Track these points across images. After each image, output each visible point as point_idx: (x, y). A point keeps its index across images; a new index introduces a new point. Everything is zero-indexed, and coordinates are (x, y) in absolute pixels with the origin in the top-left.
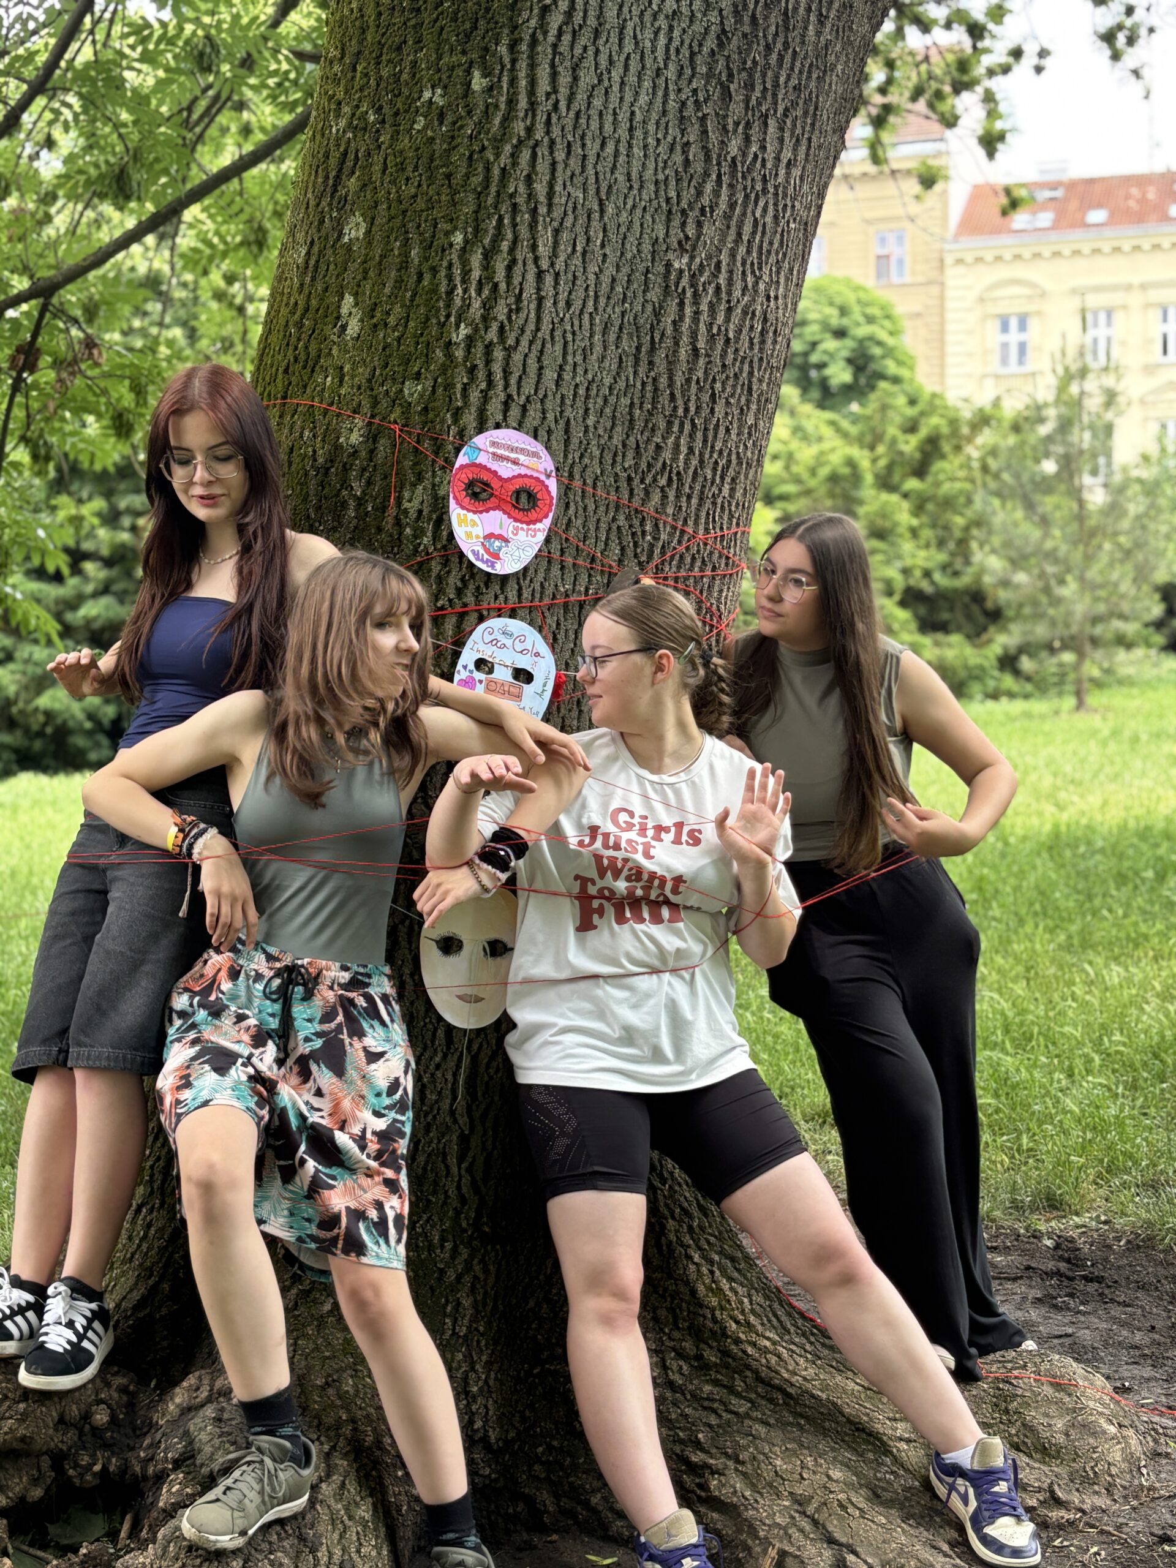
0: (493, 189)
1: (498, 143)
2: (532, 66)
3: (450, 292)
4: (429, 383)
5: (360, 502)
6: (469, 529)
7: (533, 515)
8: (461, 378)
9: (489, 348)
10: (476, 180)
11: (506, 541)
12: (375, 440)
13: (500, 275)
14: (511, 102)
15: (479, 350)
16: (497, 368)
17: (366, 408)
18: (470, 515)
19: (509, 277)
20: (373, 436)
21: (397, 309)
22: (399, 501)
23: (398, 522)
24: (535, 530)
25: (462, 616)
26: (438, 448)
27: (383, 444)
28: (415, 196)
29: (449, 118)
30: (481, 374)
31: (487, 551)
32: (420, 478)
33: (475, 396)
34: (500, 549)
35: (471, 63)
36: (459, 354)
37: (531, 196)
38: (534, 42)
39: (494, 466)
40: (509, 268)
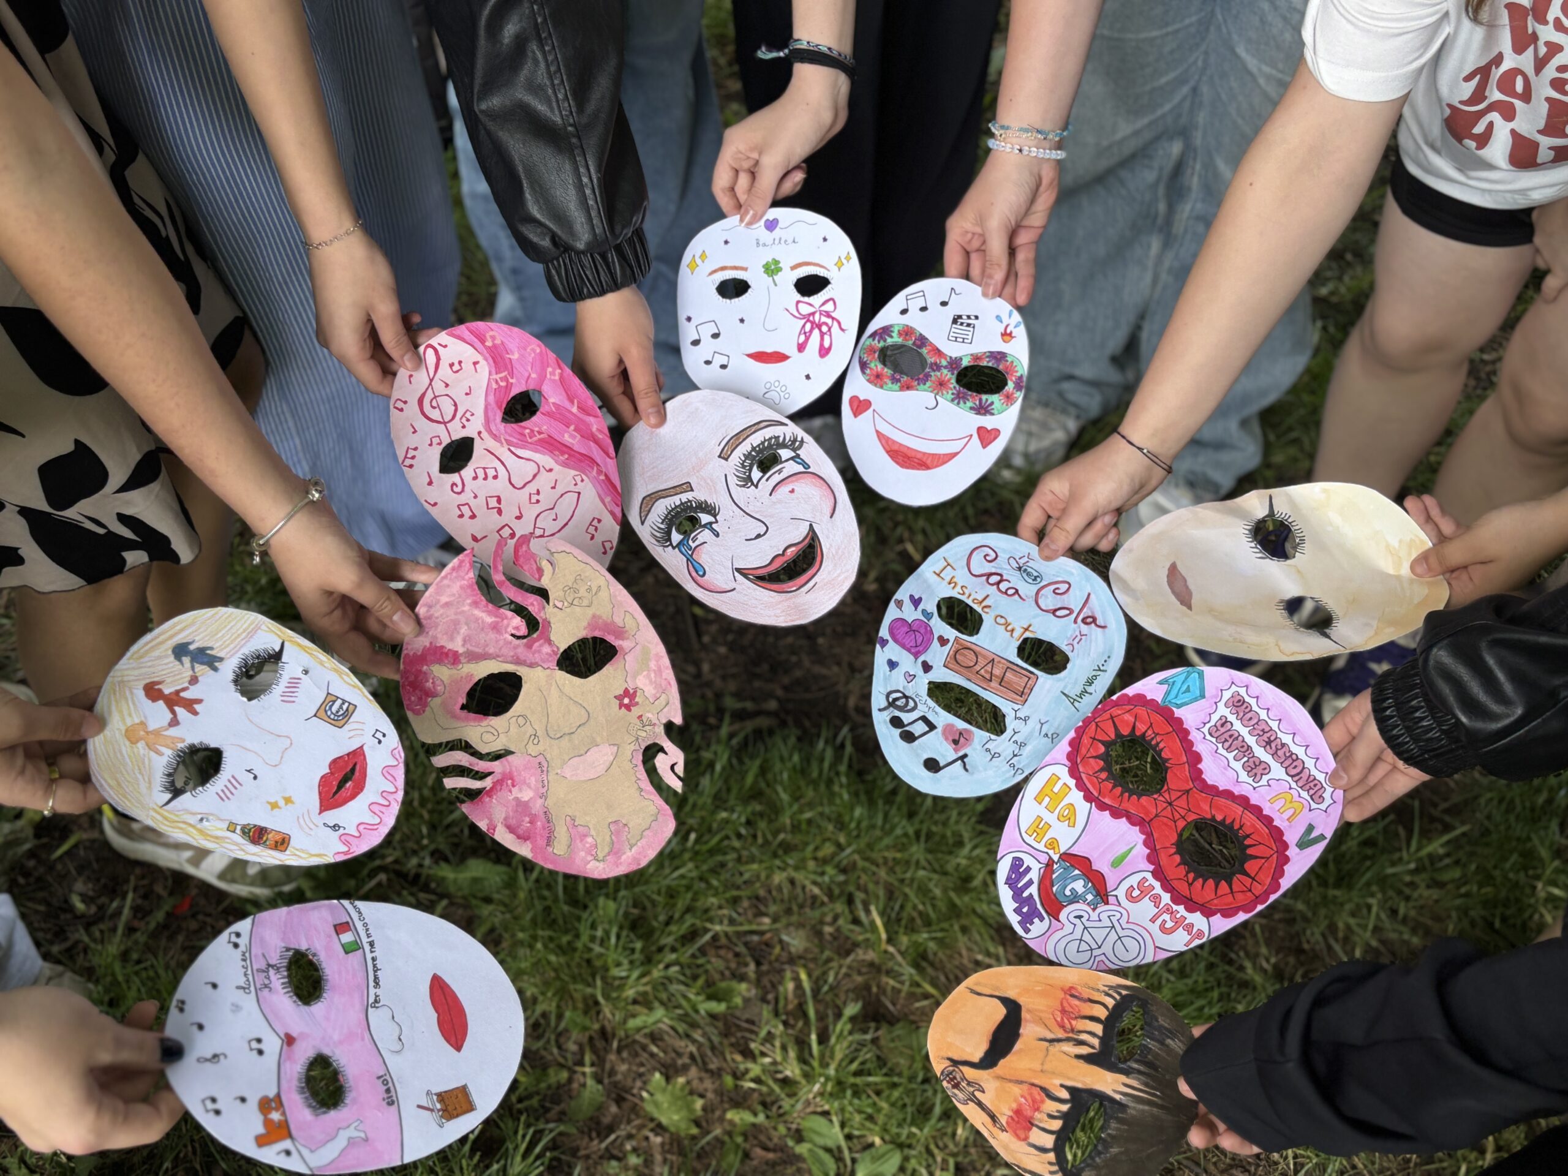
6: (1050, 818)
7: (1205, 890)
11: (1102, 894)
18: (1076, 797)
24: (1179, 922)
31: (1046, 881)
34: (1075, 898)
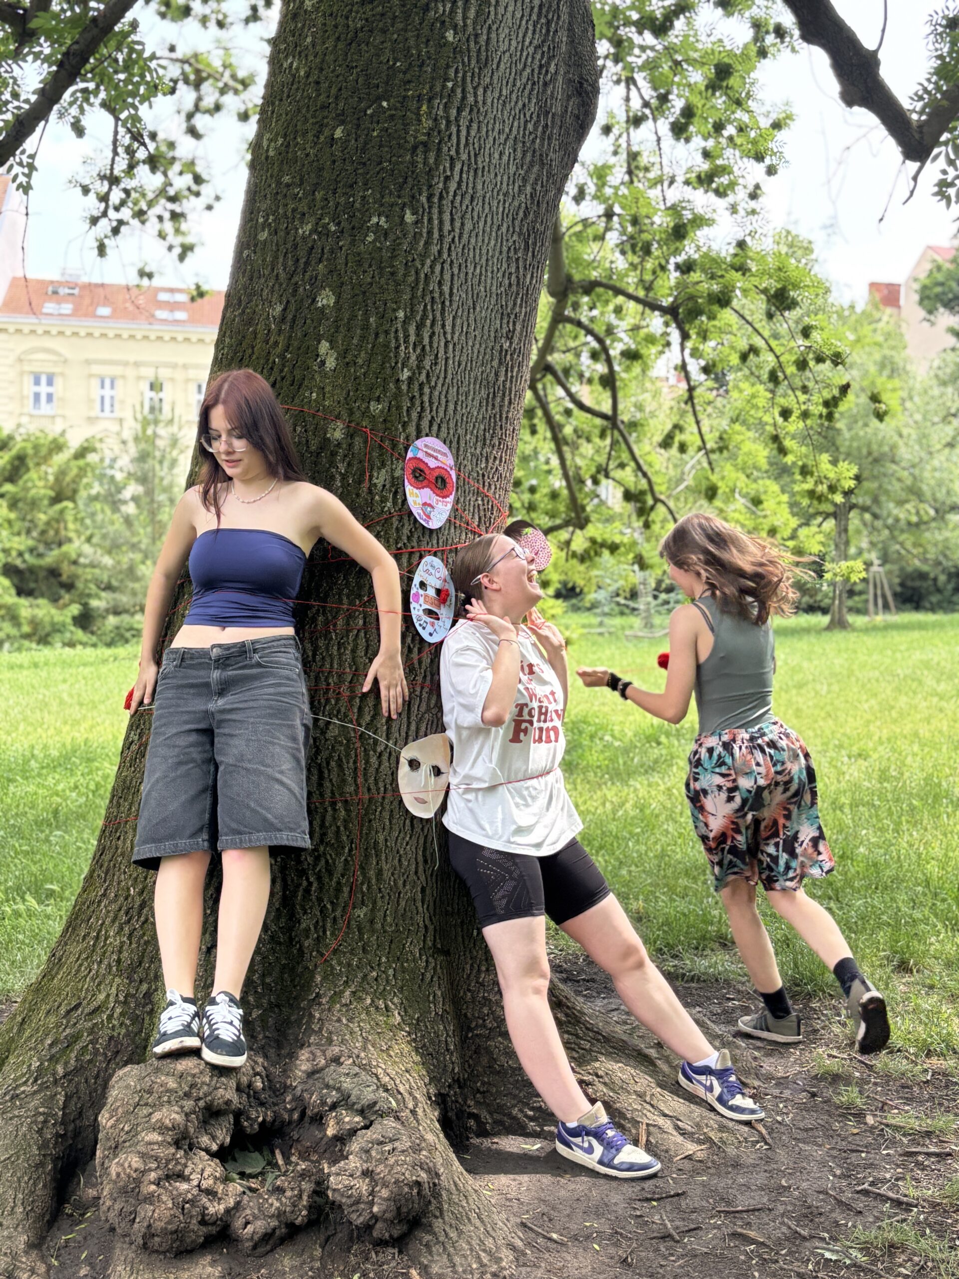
0: (421, 287)
1: (424, 256)
2: (441, 213)
3: (397, 348)
4: (386, 404)
5: (344, 477)
6: (415, 499)
7: (445, 492)
8: (406, 403)
9: (421, 385)
10: (411, 279)
11: (433, 508)
12: (352, 436)
13: (426, 341)
14: (430, 233)
15: (416, 387)
16: (426, 399)
17: (345, 416)
18: (415, 490)
19: (431, 343)
20: (350, 435)
21: (363, 354)
22: (371, 477)
23: (370, 491)
24: (446, 502)
25: (411, 554)
26: (394, 446)
27: (358, 442)
28: (371, 284)
29: (392, 237)
30: (418, 403)
31: (424, 513)
32: (383, 465)
33: (414, 415)
34: (430, 513)
35: (404, 205)
36: (404, 387)
37: (441, 293)
38: (441, 198)
39: (427, 460)
40: (431, 337)
